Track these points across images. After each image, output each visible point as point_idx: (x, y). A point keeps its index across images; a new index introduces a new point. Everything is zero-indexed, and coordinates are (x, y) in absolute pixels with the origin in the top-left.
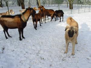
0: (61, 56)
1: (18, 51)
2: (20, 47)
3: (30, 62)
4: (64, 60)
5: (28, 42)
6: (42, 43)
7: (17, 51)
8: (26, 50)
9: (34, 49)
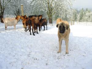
0: (55, 56)
1: (6, 53)
2: (8, 50)
3: (22, 63)
4: (60, 58)
5: (15, 45)
6: (31, 46)
7: (4, 53)
8: (15, 52)
9: (24, 51)
